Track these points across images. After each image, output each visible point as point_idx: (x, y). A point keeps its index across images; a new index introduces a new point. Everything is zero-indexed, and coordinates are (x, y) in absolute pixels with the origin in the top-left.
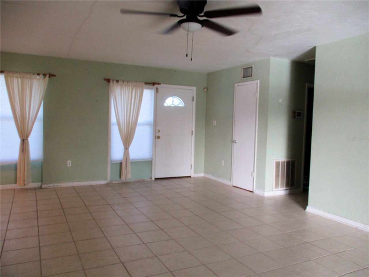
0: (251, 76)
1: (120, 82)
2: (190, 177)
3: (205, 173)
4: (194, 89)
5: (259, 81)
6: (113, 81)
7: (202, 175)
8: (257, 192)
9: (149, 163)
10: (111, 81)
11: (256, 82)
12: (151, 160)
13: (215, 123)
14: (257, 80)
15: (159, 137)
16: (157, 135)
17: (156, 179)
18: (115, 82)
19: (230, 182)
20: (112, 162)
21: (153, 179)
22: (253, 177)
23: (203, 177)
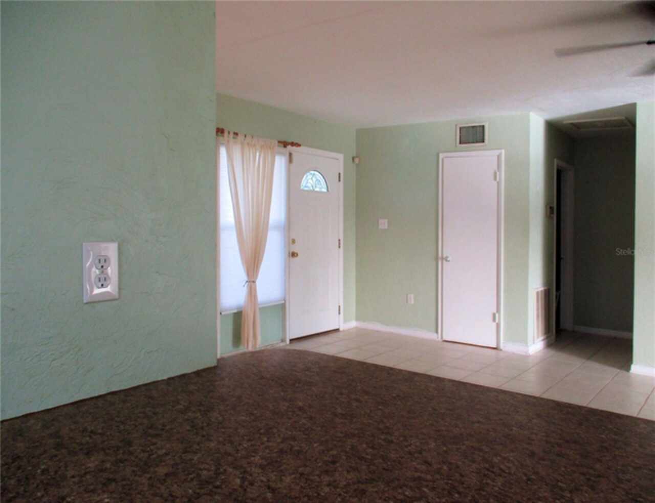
0: (483, 141)
1: (240, 138)
2: (337, 330)
3: (357, 319)
4: (341, 156)
5: (503, 151)
6: (229, 133)
7: (353, 324)
8: (509, 347)
9: (281, 309)
10: (226, 134)
11: (497, 152)
12: (283, 302)
13: (384, 224)
14: (501, 149)
15: (294, 255)
16: (292, 251)
17: (292, 340)
18: (232, 135)
19: (435, 334)
20: (223, 313)
21: (288, 342)
22: (497, 321)
23: (356, 328)
